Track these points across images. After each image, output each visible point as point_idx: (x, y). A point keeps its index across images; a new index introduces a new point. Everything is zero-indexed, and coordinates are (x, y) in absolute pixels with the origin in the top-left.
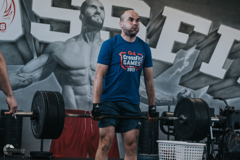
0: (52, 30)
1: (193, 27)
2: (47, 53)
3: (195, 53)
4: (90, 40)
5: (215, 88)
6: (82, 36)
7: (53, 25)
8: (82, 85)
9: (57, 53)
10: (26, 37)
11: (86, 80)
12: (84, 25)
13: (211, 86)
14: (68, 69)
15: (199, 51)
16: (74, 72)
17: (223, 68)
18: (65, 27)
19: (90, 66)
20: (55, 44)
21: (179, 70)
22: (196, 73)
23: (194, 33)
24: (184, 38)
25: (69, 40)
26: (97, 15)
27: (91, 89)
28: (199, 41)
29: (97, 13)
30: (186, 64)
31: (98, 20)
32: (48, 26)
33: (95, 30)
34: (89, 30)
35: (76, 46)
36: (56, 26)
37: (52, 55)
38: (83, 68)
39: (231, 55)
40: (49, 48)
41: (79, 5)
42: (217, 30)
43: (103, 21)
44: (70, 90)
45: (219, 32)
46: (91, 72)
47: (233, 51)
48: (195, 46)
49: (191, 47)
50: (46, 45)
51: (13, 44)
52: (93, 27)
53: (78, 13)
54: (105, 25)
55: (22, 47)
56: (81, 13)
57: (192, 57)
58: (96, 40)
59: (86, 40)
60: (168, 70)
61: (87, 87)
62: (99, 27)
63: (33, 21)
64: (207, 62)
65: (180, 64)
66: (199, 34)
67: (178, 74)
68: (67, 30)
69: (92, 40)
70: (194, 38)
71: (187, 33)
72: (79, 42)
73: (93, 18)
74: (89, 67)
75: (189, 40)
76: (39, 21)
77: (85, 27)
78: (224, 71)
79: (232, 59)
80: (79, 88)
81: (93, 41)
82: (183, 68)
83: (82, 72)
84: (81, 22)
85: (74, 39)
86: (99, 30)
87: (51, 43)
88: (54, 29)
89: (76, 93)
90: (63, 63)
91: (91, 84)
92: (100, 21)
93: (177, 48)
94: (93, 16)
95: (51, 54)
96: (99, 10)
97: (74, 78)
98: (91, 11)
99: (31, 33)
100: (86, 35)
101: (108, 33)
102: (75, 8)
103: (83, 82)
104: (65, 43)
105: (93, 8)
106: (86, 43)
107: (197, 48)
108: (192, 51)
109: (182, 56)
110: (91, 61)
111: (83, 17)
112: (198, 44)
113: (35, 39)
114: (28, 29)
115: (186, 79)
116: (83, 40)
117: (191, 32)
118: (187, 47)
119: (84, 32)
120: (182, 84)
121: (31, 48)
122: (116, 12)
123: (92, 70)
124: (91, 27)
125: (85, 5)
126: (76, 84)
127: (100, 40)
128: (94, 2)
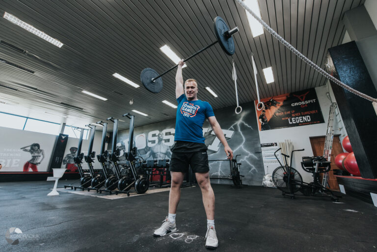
11: (159, 156)
16: (156, 154)
20: (152, 147)
43: (163, 138)
56: (158, 137)
62: (162, 140)
83: (158, 154)
84: (158, 140)
85: (156, 145)
88: (152, 143)
90: (153, 152)
94: (161, 137)
97: (156, 156)
100: (159, 143)
104: (154, 146)
105: (161, 135)
106: (159, 145)
110: (160, 150)
114: (147, 145)
122: (166, 134)
123: (161, 153)
124: (160, 140)
125: (159, 134)
126: (156, 158)
127: (162, 144)
128: (161, 133)
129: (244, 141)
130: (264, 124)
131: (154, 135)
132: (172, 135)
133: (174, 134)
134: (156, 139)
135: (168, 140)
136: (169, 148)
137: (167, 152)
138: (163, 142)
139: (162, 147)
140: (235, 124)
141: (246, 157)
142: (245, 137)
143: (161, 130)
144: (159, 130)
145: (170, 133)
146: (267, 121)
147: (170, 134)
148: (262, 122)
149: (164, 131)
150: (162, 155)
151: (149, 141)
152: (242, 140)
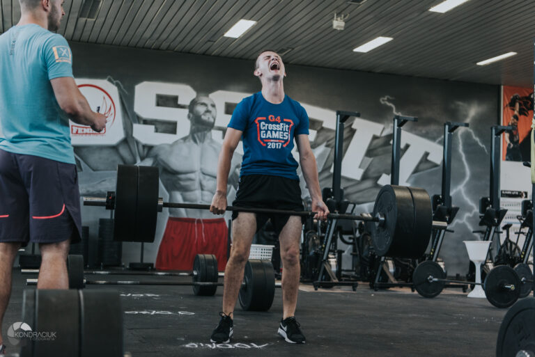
0: (156, 131)
1: (321, 122)
2: (152, 157)
3: (325, 152)
4: (200, 141)
6: (191, 137)
7: (158, 126)
8: (192, 191)
9: (163, 156)
10: (128, 140)
11: (197, 185)
12: (193, 124)
14: (175, 173)
15: (329, 149)
16: (182, 176)
17: (360, 167)
18: (171, 128)
19: (201, 169)
20: (161, 147)
22: (326, 174)
23: (322, 128)
25: (176, 142)
26: (208, 114)
27: (202, 195)
28: (330, 138)
29: (208, 111)
31: (209, 118)
32: (152, 128)
33: (206, 130)
34: (198, 130)
35: (184, 149)
36: (163, 127)
37: (158, 159)
38: (193, 172)
39: (370, 153)
40: (154, 152)
41: (187, 103)
42: (351, 125)
43: (215, 120)
44: (178, 196)
45: (353, 127)
46: (202, 176)
47: (371, 148)
48: (325, 144)
49: (319, 145)
50: (150, 148)
51: (114, 148)
52: (204, 127)
53: (186, 111)
54: (217, 124)
55: (124, 152)
56: (190, 112)
57: (320, 156)
58: (207, 141)
59: (195, 141)
61: (198, 193)
62: (210, 126)
63: (135, 122)
66: (329, 130)
68: (174, 131)
69: (202, 140)
70: (323, 134)
71: (315, 129)
72: (188, 143)
73: (203, 117)
74: (199, 171)
75: (317, 137)
76: (142, 122)
77: (194, 127)
78: (361, 172)
79: (370, 157)
80: (189, 195)
81: (203, 142)
83: (192, 176)
84: (189, 122)
85: (182, 141)
86: (210, 130)
87: (156, 146)
88: (159, 130)
89: (185, 200)
90: (169, 167)
91: (202, 189)
92: (212, 120)
94: (204, 114)
95: (156, 157)
96: (210, 108)
97: (182, 183)
98: (200, 109)
99: (134, 135)
100: (196, 136)
102: (183, 107)
103: (193, 188)
104: (172, 146)
105: (202, 106)
106: (195, 145)
107: (327, 146)
108: (321, 149)
110: (201, 163)
111: (191, 115)
112: (328, 141)
113: (137, 143)
114: (130, 133)
116: (192, 142)
117: (319, 128)
118: (314, 145)
119: (193, 133)
121: (133, 151)
123: (204, 174)
124: (201, 127)
125: (194, 103)
126: (184, 189)
127: (212, 141)
128: (204, 100)
129: (467, 178)
130: (512, 145)
131: (163, 101)
134: (181, 118)
138: (216, 135)
141: (467, 215)
142: (471, 169)
143: (204, 88)
144: (196, 88)
146: (518, 141)
148: (508, 142)
149: (220, 98)
150: (209, 183)
152: (463, 176)
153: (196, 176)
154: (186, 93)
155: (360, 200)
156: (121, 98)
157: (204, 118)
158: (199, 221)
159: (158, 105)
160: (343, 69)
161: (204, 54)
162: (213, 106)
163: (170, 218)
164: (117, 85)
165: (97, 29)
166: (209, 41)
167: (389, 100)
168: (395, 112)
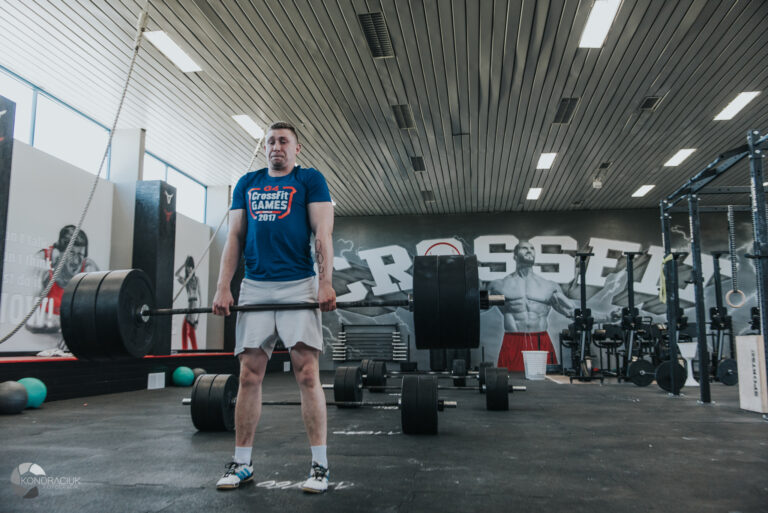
0: (491, 270)
1: (620, 252)
3: (625, 275)
4: (524, 275)
5: (650, 304)
6: (517, 272)
7: (492, 267)
8: (521, 312)
9: (497, 289)
11: (524, 308)
12: (518, 264)
13: (646, 303)
16: (513, 302)
17: (657, 285)
18: (501, 267)
19: (526, 296)
20: (495, 282)
21: (611, 291)
23: (622, 257)
24: (613, 263)
25: (506, 278)
26: (528, 255)
27: (529, 315)
29: (529, 253)
30: (617, 285)
31: (530, 258)
32: (488, 269)
33: (528, 266)
34: (523, 268)
35: (513, 282)
36: (495, 268)
37: (494, 291)
38: (520, 298)
40: (490, 286)
42: (647, 251)
43: (534, 258)
44: (510, 317)
45: (649, 253)
46: (527, 301)
48: (625, 269)
49: (621, 270)
52: (526, 264)
53: (512, 254)
54: (536, 262)
56: (515, 254)
57: (622, 279)
58: (529, 275)
59: (520, 276)
60: (597, 295)
61: (525, 313)
62: (531, 263)
63: (479, 266)
64: (640, 280)
65: (611, 286)
67: (610, 294)
68: (504, 270)
69: (526, 274)
70: (624, 261)
71: (615, 258)
72: (515, 278)
74: (525, 298)
75: (619, 264)
80: (518, 315)
81: (526, 276)
82: (614, 289)
83: (520, 301)
84: (515, 262)
85: (510, 276)
86: (531, 267)
87: (492, 281)
88: (493, 270)
89: (516, 319)
91: (529, 311)
92: (532, 259)
93: (606, 272)
94: (525, 255)
95: (492, 290)
96: (530, 250)
97: (513, 307)
98: (523, 252)
100: (521, 272)
101: (539, 268)
102: (509, 251)
103: (521, 310)
104: (503, 280)
105: (524, 249)
106: (520, 278)
107: (627, 270)
108: (621, 274)
109: (613, 278)
110: (526, 292)
111: (516, 257)
115: (618, 299)
116: (518, 276)
117: (619, 257)
118: (616, 271)
119: (518, 269)
120: (614, 303)
122: (545, 249)
124: (524, 265)
125: (517, 248)
126: (515, 311)
127: (533, 274)
128: (525, 244)
131: (495, 248)
132: (568, 256)
133: (572, 253)
134: (509, 259)
135: (555, 268)
136: (558, 288)
137: (553, 298)
138: (536, 270)
139: (533, 284)
140: (743, 247)
143: (524, 236)
144: (517, 237)
145: (559, 247)
147: (558, 249)
149: (537, 242)
150: (534, 306)
151: (483, 265)
153: (523, 301)
154: (511, 241)
155: (660, 311)
156: (464, 249)
157: (526, 258)
158: (527, 334)
159: (491, 251)
160: (636, 209)
161: (522, 211)
162: (532, 248)
163: (506, 334)
164: (461, 241)
165: (440, 206)
166: (519, 203)
167: (679, 229)
168: (685, 238)
